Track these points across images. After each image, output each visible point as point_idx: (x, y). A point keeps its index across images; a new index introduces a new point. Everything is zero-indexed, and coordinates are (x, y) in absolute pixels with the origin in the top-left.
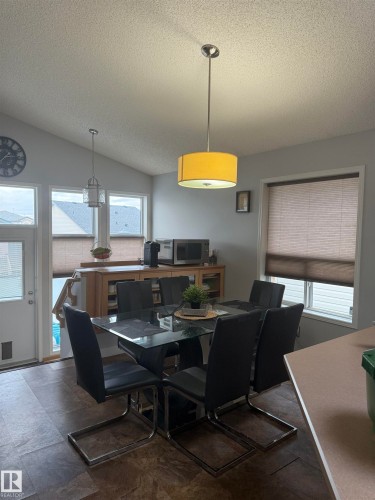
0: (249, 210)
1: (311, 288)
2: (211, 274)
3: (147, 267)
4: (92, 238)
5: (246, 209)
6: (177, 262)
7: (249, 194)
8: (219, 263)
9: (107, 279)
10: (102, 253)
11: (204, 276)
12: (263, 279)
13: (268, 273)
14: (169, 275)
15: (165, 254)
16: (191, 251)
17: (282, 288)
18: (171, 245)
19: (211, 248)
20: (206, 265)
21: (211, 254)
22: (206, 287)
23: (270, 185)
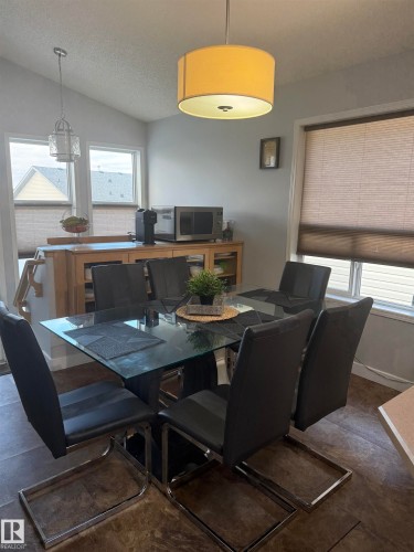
0: (278, 165)
1: (359, 269)
2: (225, 253)
3: (141, 244)
4: (68, 206)
5: (272, 164)
6: (181, 238)
7: (278, 141)
8: (236, 239)
9: (83, 260)
10: (77, 225)
11: (216, 255)
12: (293, 258)
13: (301, 251)
14: (169, 255)
15: (163, 226)
16: (199, 223)
17: (327, 271)
18: (172, 215)
19: (226, 219)
20: (219, 241)
21: (225, 227)
22: (218, 271)
23: (308, 128)
